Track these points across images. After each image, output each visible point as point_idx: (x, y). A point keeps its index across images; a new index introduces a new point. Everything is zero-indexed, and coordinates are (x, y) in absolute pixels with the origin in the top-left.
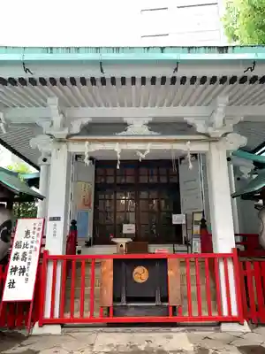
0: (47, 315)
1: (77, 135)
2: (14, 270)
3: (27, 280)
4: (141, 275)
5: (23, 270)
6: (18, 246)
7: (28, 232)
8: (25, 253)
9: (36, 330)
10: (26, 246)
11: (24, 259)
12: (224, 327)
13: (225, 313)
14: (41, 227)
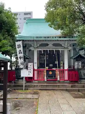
0: (35, 79)
1: (38, 47)
3: (31, 73)
4: (51, 73)
6: (29, 68)
7: (30, 65)
9: (34, 81)
10: (30, 68)
11: (30, 70)
12: (65, 81)
13: (65, 79)
14: (33, 64)
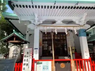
2: (25, 64)
3: (29, 67)
5: (27, 64)
7: (28, 53)
8: (27, 59)
11: (27, 61)
14: (32, 51)
